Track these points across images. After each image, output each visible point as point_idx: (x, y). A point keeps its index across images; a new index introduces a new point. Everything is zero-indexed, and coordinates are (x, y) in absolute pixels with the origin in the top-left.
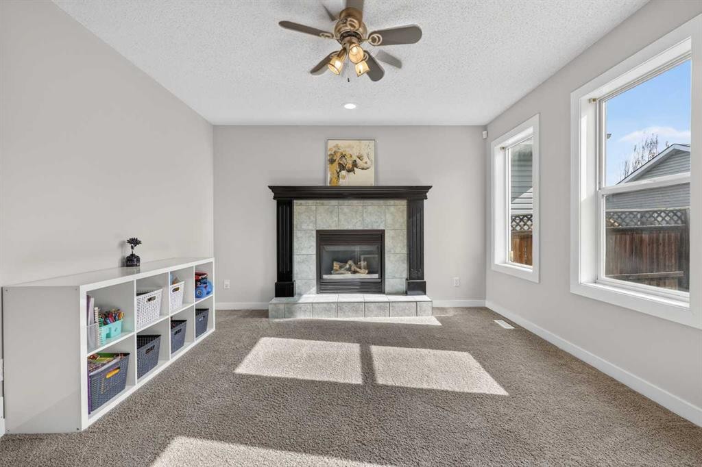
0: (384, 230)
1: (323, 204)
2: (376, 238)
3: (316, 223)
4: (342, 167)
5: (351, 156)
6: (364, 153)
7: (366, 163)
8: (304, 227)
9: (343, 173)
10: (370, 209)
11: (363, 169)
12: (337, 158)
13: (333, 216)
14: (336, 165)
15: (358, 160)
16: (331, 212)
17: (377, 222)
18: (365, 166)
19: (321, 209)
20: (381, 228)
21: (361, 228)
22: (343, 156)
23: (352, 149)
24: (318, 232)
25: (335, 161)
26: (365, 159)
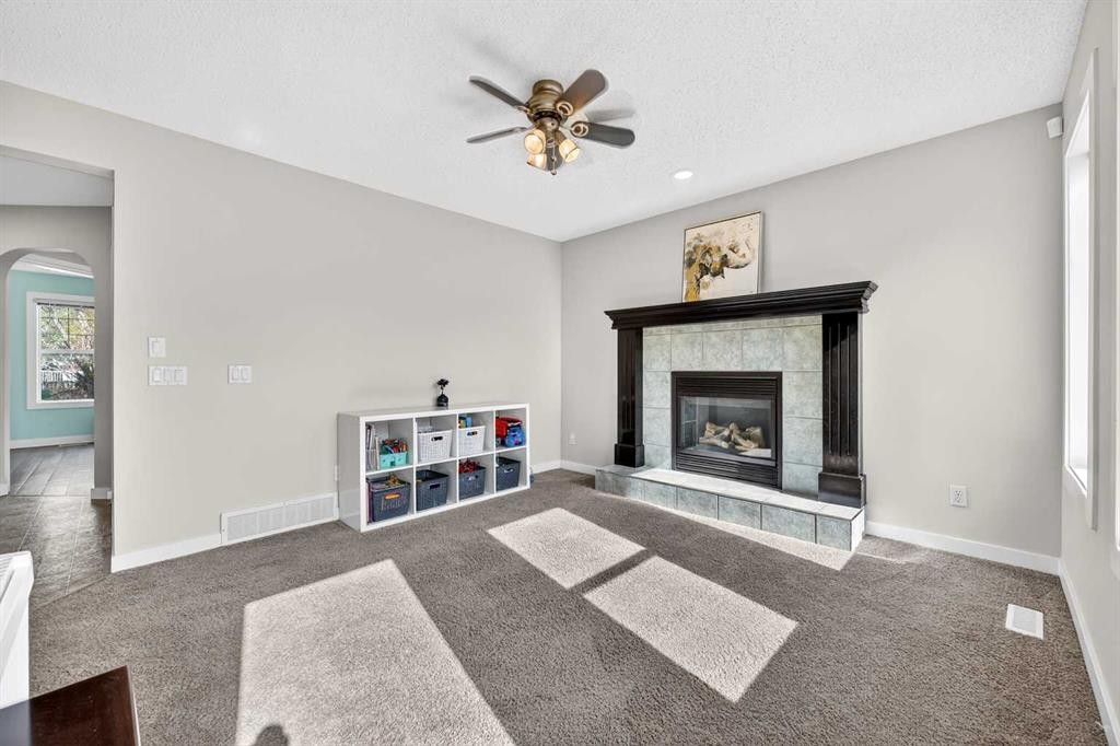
0: (781, 373)
1: (680, 332)
2: (767, 386)
3: (671, 361)
4: (705, 270)
5: (719, 249)
6: (740, 239)
7: (744, 255)
8: (655, 367)
9: (707, 278)
10: (755, 334)
11: (737, 267)
12: (698, 257)
13: (696, 350)
14: (695, 267)
15: (731, 256)
16: (692, 343)
17: (767, 359)
18: (743, 261)
19: (678, 339)
20: (776, 368)
21: (739, 369)
22: (708, 251)
23: (721, 236)
24: (673, 373)
25: (694, 261)
26: (743, 249)
